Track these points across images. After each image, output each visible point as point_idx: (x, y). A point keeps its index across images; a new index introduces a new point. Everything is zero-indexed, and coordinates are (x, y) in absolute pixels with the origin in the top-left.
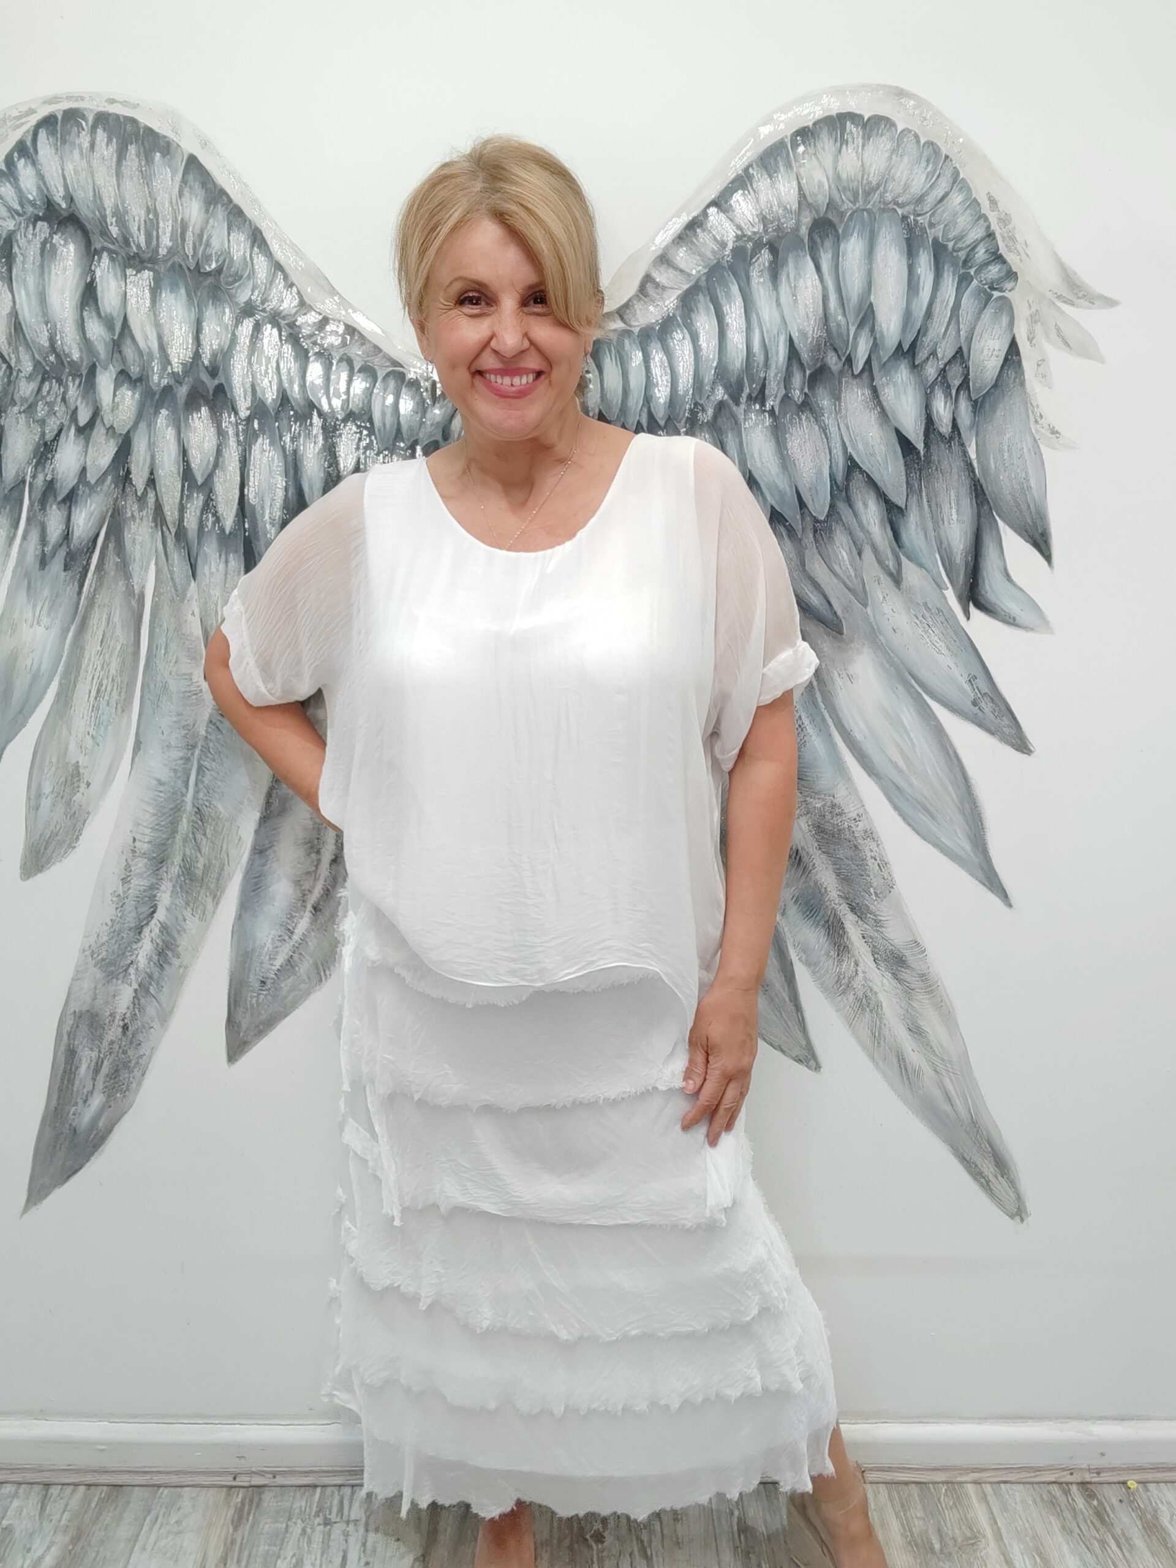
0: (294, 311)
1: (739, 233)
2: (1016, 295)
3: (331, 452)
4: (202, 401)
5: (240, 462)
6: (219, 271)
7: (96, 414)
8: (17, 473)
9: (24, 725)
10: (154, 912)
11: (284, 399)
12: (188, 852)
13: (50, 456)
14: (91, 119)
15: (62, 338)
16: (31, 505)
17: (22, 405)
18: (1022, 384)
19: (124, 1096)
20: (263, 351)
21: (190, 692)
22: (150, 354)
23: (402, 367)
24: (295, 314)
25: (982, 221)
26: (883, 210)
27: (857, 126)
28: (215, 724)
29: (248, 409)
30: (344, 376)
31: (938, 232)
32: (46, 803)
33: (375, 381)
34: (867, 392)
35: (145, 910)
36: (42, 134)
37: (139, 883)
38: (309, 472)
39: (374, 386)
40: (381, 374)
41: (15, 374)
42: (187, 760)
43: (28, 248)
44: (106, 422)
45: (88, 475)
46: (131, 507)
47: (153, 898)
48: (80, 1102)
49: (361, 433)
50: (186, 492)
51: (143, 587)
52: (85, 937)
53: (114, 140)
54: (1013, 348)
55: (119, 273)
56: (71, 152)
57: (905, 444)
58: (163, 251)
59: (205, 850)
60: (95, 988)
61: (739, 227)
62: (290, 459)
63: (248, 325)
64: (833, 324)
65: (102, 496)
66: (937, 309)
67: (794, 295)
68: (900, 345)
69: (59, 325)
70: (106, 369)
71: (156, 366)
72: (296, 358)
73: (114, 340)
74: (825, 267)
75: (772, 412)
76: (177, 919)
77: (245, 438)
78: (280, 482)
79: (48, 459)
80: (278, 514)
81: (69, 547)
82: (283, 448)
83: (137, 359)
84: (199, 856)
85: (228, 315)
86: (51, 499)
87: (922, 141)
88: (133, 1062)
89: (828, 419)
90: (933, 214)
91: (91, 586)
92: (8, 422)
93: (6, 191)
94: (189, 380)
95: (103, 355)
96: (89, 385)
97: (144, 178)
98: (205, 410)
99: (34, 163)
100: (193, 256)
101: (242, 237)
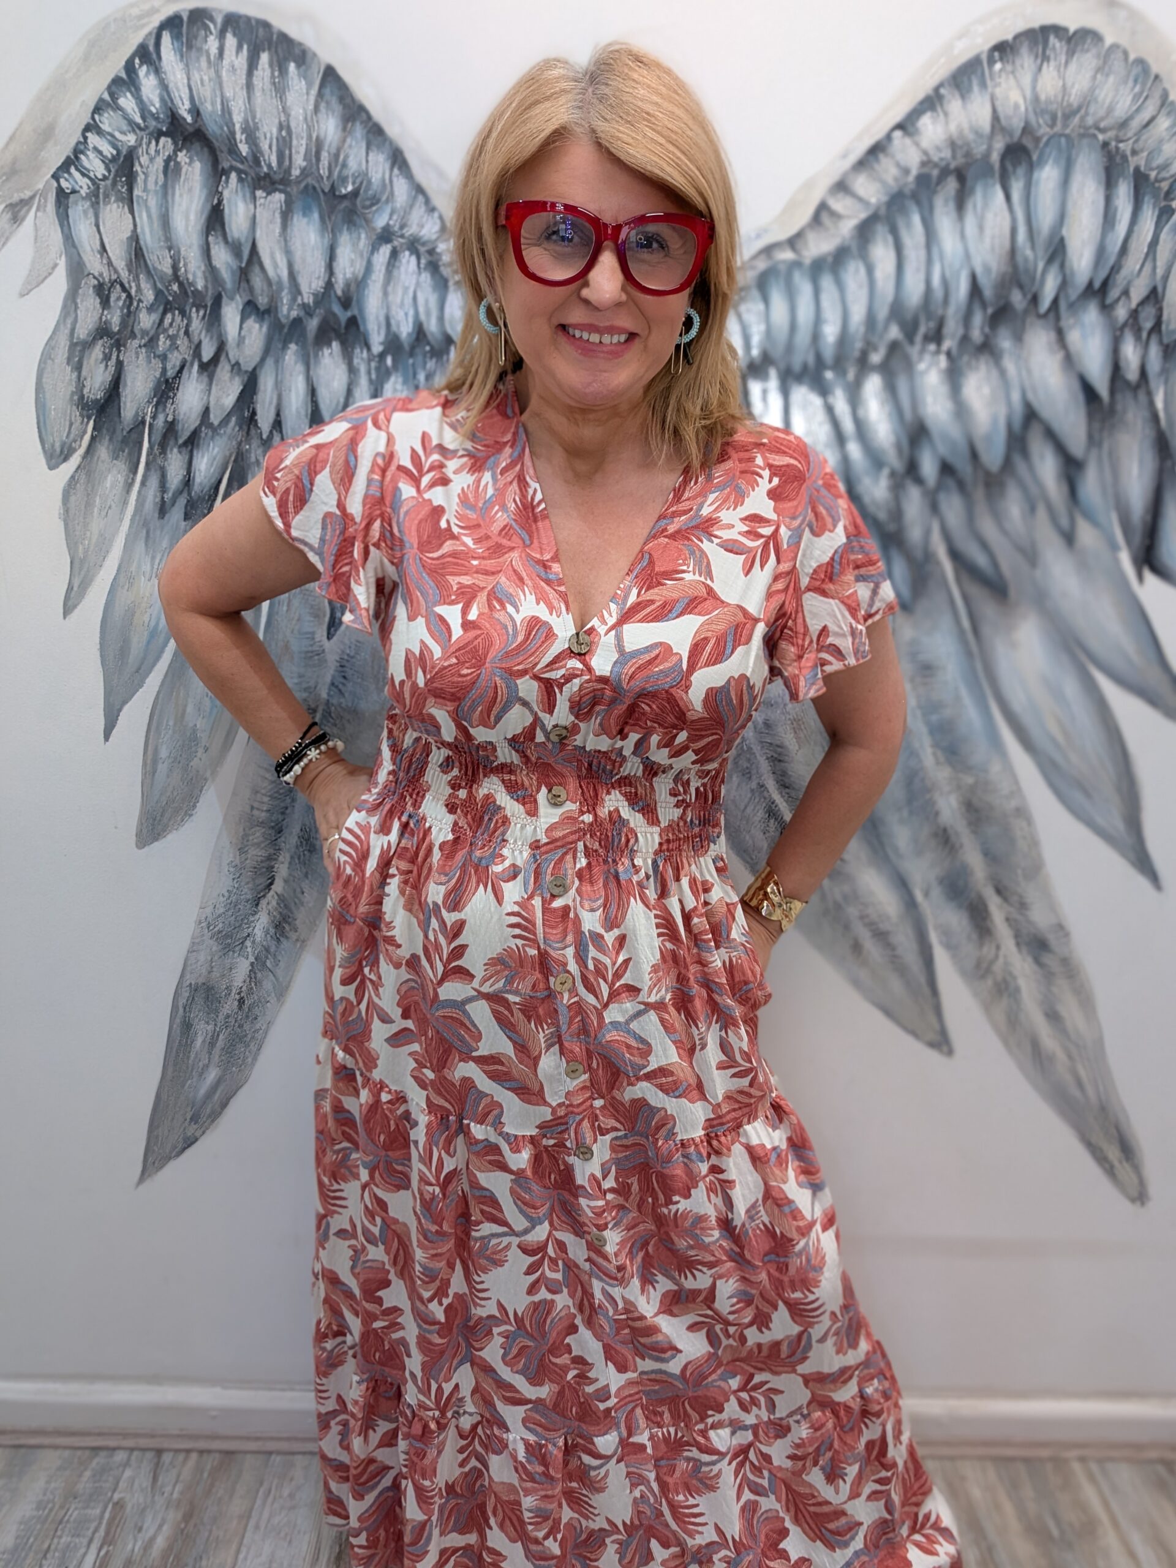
0: (436, 238)
1: (925, 158)
4: (333, 335)
6: (355, 193)
7: (221, 348)
8: (137, 414)
9: (140, 685)
10: (271, 883)
11: (420, 333)
12: (307, 822)
13: (171, 393)
14: (219, 21)
15: (185, 265)
16: (151, 448)
17: (142, 338)
19: (240, 1070)
20: (399, 280)
21: (312, 652)
22: (280, 282)
24: (439, 241)
26: (1082, 136)
27: (1060, 40)
28: (336, 687)
29: (381, 344)
31: (1140, 160)
32: (162, 768)
34: (1053, 335)
35: (262, 881)
36: (166, 37)
37: (256, 853)
41: (135, 304)
43: (150, 169)
44: (231, 356)
45: (212, 416)
46: (254, 450)
47: (270, 869)
48: (195, 1073)
52: (202, 908)
53: (245, 47)
55: (248, 195)
56: (198, 60)
57: (1089, 392)
58: (296, 172)
60: (212, 961)
61: (925, 153)
63: (385, 250)
64: (1019, 259)
65: (225, 438)
66: (1133, 245)
67: (981, 228)
68: (1090, 284)
69: (183, 253)
70: (232, 299)
71: (285, 297)
72: (435, 288)
73: (241, 268)
74: (1016, 196)
75: (949, 354)
76: (294, 890)
77: (377, 376)
79: (167, 397)
81: (189, 494)
83: (265, 288)
85: (364, 241)
86: (172, 442)
87: (1131, 58)
88: (249, 1036)
89: (1009, 364)
90: (1136, 141)
92: (128, 357)
93: (127, 102)
94: (320, 312)
95: (229, 285)
96: (214, 317)
97: (277, 90)
98: (335, 345)
99: (157, 71)
100: (328, 178)
101: (381, 157)
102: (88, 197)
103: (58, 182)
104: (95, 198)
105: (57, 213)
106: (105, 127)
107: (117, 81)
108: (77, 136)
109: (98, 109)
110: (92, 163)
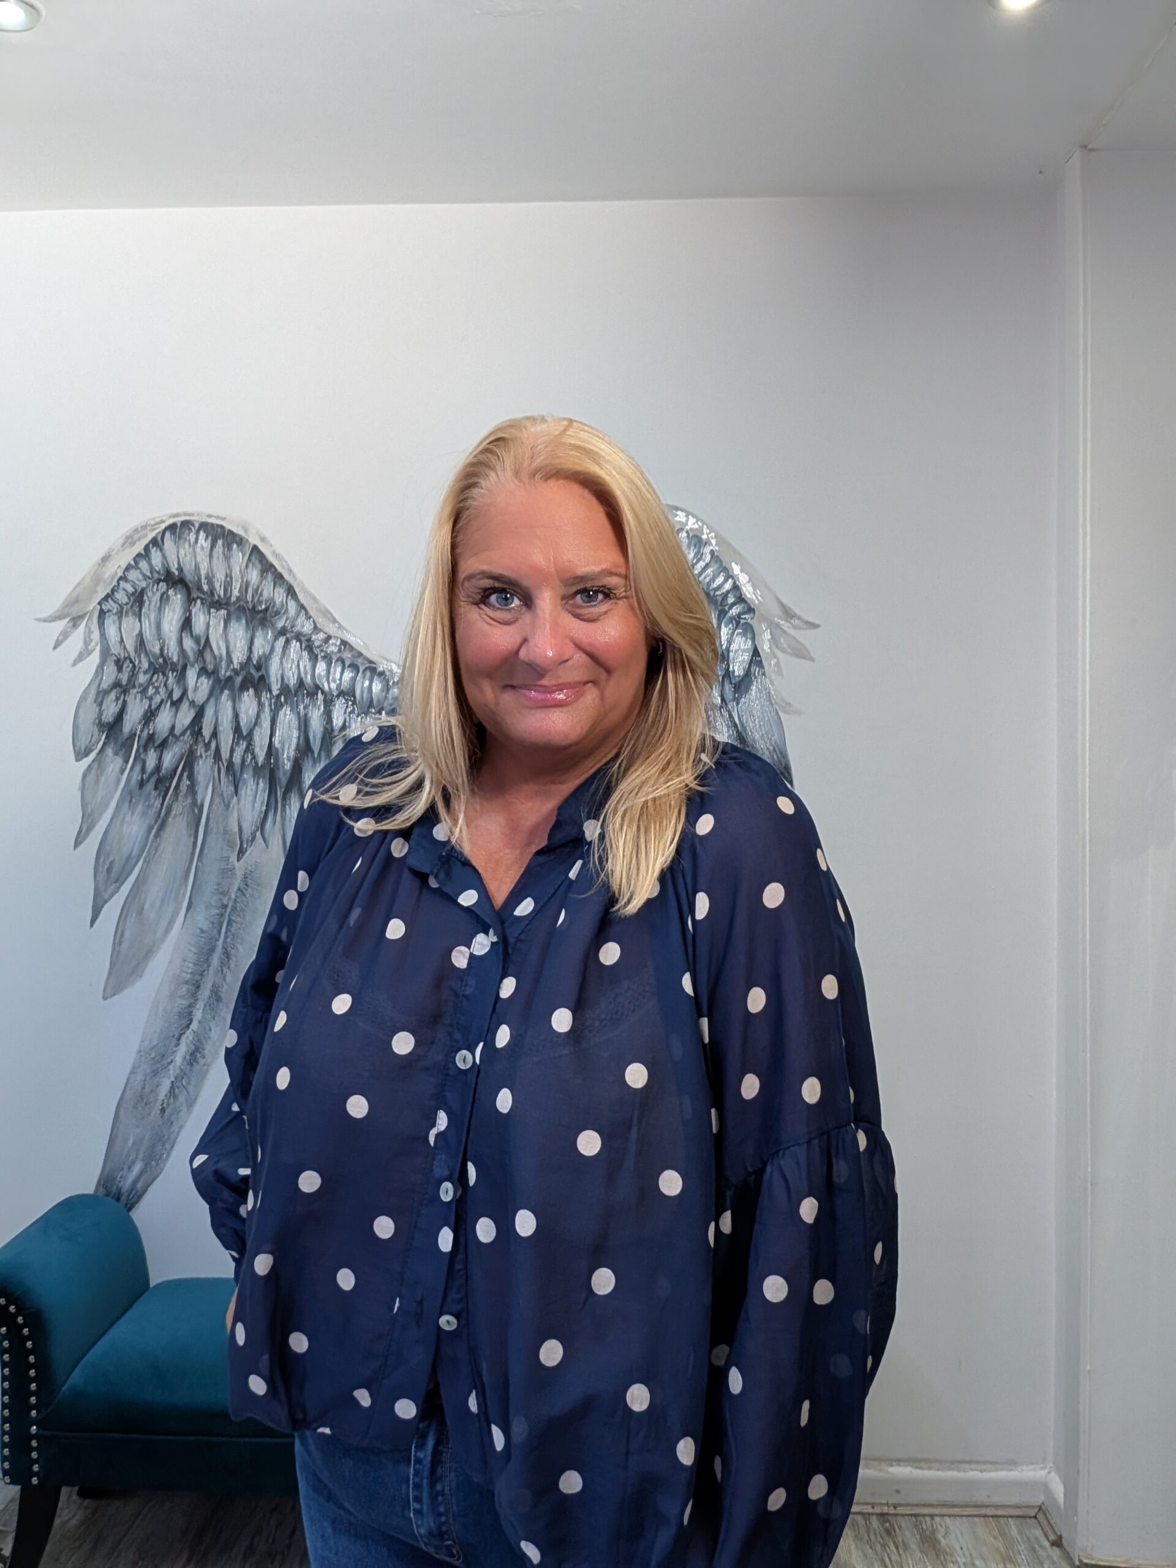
0: (310, 632)
2: (754, 623)
3: (328, 715)
4: (250, 685)
5: (271, 721)
6: (267, 609)
7: (184, 693)
8: (132, 729)
9: (117, 891)
10: (190, 1024)
11: (301, 683)
12: (217, 981)
13: (153, 718)
14: (197, 525)
15: (168, 649)
16: (138, 749)
17: (139, 688)
18: (764, 674)
19: (157, 1164)
20: (289, 656)
21: (227, 869)
22: (221, 658)
23: (375, 664)
24: (312, 633)
25: (730, 580)
28: (241, 891)
29: (278, 689)
30: (339, 669)
32: (125, 945)
33: (358, 673)
35: (184, 1022)
36: (168, 534)
37: (182, 1002)
38: (314, 728)
39: (357, 676)
40: (361, 669)
41: (137, 669)
42: (221, 915)
43: (153, 598)
44: (190, 697)
45: (176, 730)
46: (200, 750)
47: (190, 1013)
48: (126, 1167)
49: (348, 703)
50: (236, 740)
51: (203, 800)
52: (143, 1041)
53: (210, 538)
54: (756, 652)
55: (206, 610)
56: (184, 543)
58: (233, 599)
59: (229, 979)
60: (145, 1080)
62: (302, 719)
63: (282, 640)
65: (182, 743)
69: (167, 642)
70: (193, 666)
71: (224, 664)
72: (310, 661)
73: (199, 650)
76: (205, 1028)
77: (275, 708)
78: (295, 734)
79: (151, 720)
80: (292, 753)
81: (159, 775)
82: (299, 713)
83: (212, 659)
84: (224, 983)
85: (270, 635)
86: (151, 745)
87: (691, 535)
88: (166, 1137)
91: (170, 799)
92: (130, 699)
93: (143, 565)
94: (243, 673)
95: (192, 659)
96: (182, 677)
97: (226, 558)
98: (251, 691)
99: (161, 550)
100: (252, 601)
101: (282, 591)
102: (116, 613)
103: (101, 606)
104: (120, 614)
105: (99, 622)
106: (130, 578)
107: (139, 555)
108: (115, 583)
109: (128, 568)
110: (121, 596)
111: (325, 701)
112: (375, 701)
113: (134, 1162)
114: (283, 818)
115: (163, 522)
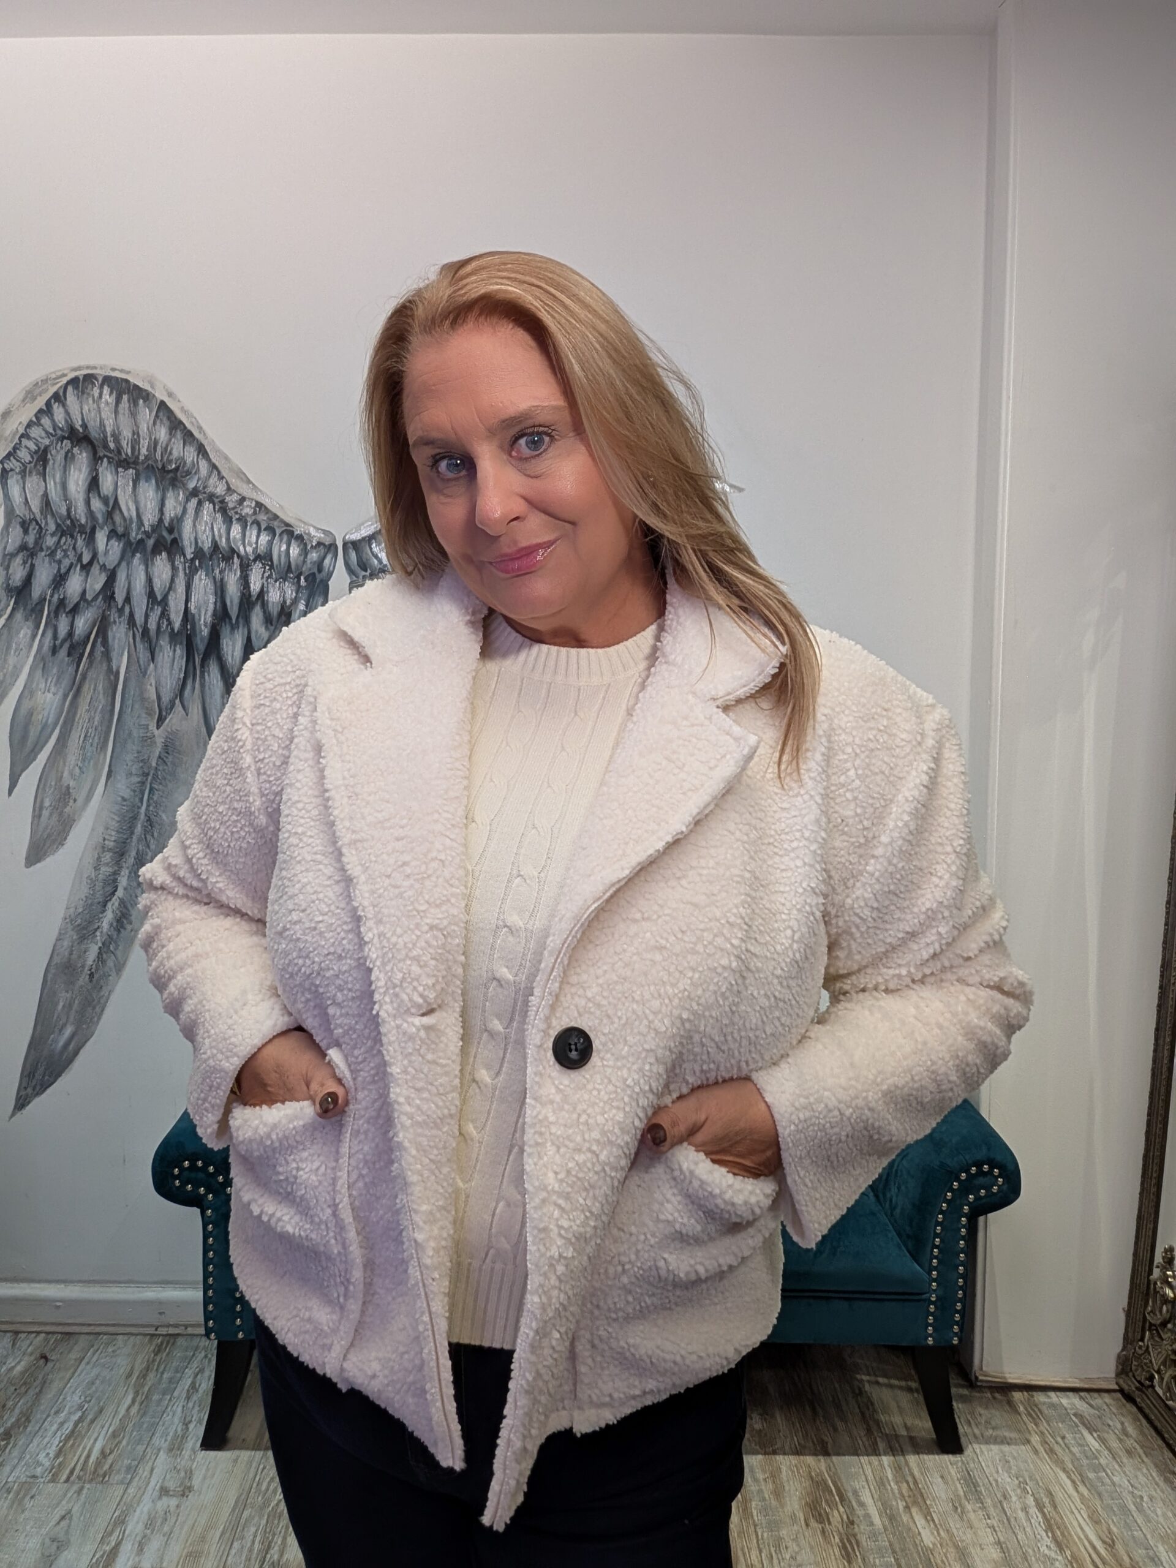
0: (223, 493)
3: (245, 580)
4: (163, 549)
5: (186, 587)
6: (177, 469)
7: (94, 556)
8: (41, 594)
9: (34, 759)
10: (115, 891)
11: (215, 546)
12: (141, 847)
13: (63, 583)
14: (100, 379)
15: (75, 510)
16: (49, 613)
17: (47, 550)
19: (88, 1027)
20: (203, 518)
21: (147, 737)
22: (131, 519)
23: (292, 527)
24: (224, 495)
28: (162, 759)
29: (192, 553)
30: (255, 532)
32: (46, 813)
33: (275, 535)
35: (109, 889)
36: (70, 389)
37: (106, 870)
38: (230, 593)
39: (274, 539)
40: (278, 532)
41: (44, 531)
42: (143, 783)
43: (57, 456)
44: (100, 560)
45: (87, 595)
46: (113, 615)
47: (115, 881)
48: (57, 1030)
49: (265, 568)
50: (150, 606)
51: (119, 667)
52: (67, 908)
53: (115, 393)
55: (113, 469)
56: (87, 400)
58: (142, 458)
60: (72, 946)
62: (218, 584)
63: (194, 502)
65: (95, 608)
70: (102, 528)
71: (134, 525)
72: (224, 522)
73: (108, 512)
76: (130, 896)
77: (190, 572)
78: (212, 600)
79: (62, 585)
80: (209, 619)
81: (71, 641)
82: (214, 578)
83: (122, 522)
85: (181, 496)
86: (62, 610)
88: (96, 1001)
91: (84, 666)
92: (37, 562)
93: (46, 421)
94: (155, 536)
95: (101, 520)
96: (91, 539)
97: (132, 414)
98: (164, 554)
99: (64, 406)
100: (161, 460)
101: (192, 449)
102: (20, 473)
103: (3, 465)
104: (23, 473)
105: (2, 482)
106: (32, 435)
107: (41, 411)
108: (16, 440)
109: (29, 425)
110: (24, 455)
111: (241, 565)
112: (293, 567)
113: (64, 1026)
114: (202, 685)
115: (64, 375)
